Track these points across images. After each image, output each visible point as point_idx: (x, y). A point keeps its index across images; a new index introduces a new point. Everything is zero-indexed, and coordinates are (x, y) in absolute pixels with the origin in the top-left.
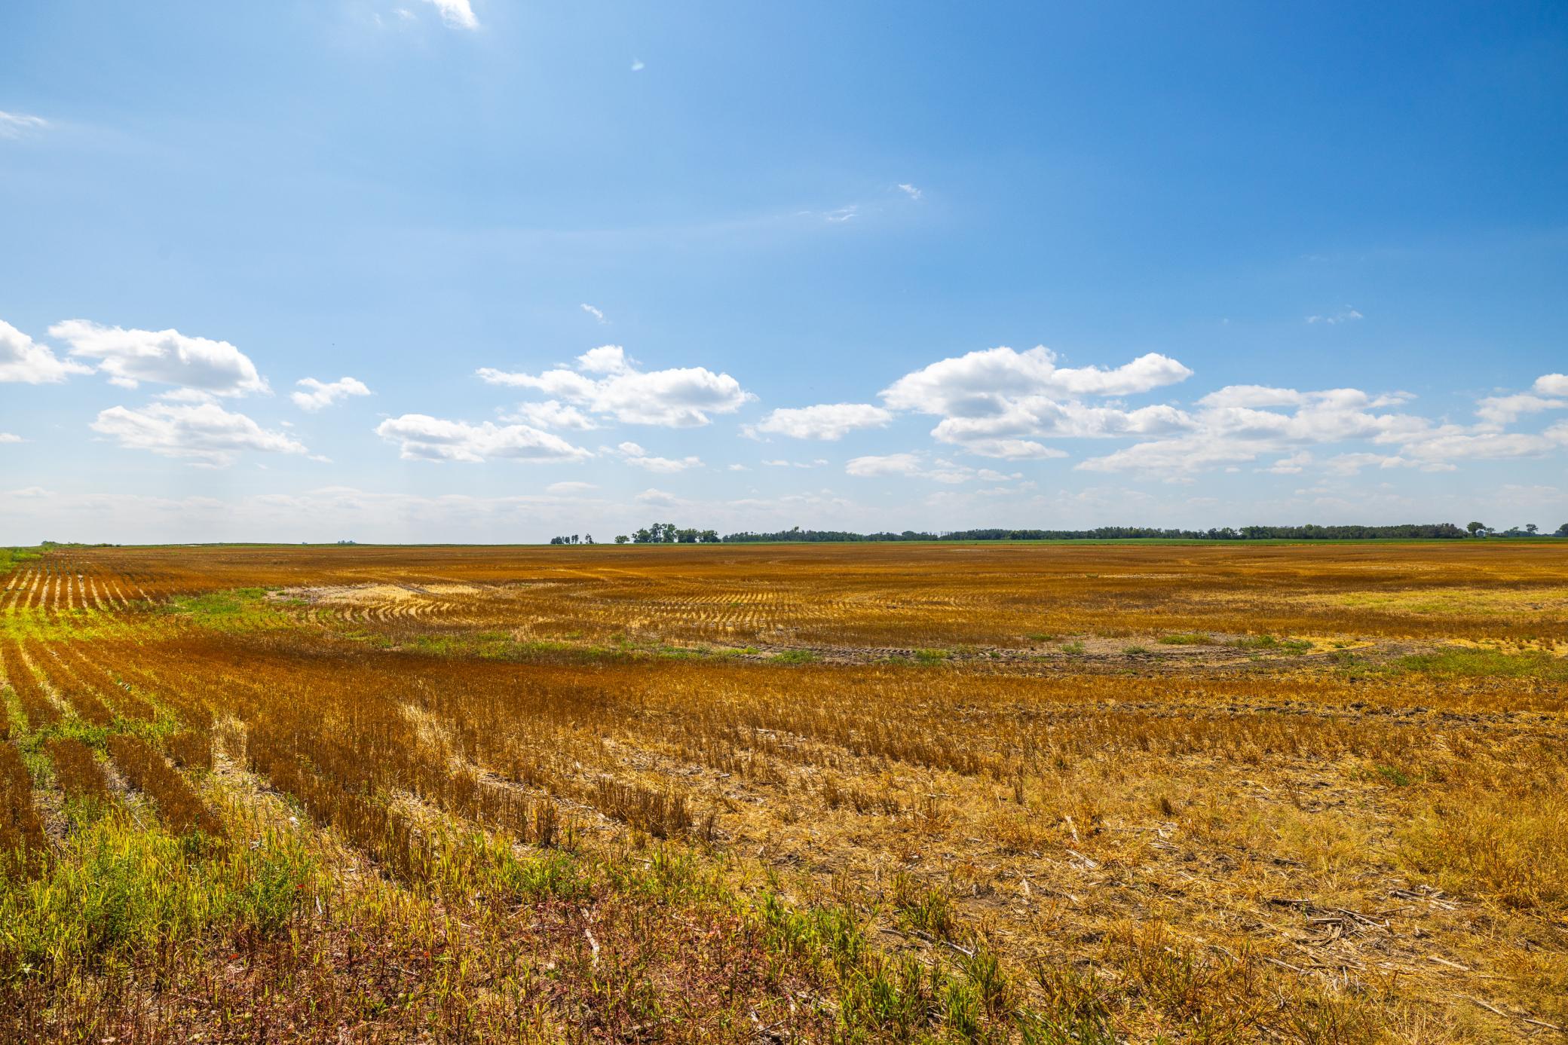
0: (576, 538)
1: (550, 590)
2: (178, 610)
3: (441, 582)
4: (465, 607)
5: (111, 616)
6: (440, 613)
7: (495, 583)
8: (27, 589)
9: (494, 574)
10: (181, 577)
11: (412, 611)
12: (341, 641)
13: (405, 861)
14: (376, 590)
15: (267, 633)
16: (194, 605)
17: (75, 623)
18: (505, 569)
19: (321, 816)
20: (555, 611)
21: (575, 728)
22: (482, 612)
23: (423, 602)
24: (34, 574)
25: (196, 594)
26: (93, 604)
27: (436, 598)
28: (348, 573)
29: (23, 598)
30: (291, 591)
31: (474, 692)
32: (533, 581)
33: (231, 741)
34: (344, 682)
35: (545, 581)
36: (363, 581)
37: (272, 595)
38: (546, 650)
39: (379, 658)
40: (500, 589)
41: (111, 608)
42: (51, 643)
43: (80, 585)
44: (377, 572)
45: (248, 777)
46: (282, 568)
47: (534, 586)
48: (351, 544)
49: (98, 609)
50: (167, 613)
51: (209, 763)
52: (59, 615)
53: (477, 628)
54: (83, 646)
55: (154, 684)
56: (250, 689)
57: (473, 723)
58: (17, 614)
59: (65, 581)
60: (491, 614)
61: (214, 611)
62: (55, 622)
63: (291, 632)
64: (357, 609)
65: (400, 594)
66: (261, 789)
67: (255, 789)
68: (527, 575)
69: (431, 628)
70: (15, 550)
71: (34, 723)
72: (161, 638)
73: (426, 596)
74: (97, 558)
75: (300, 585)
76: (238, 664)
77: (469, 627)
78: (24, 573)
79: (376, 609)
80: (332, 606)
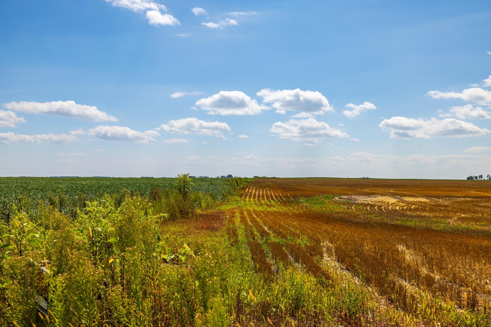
0: (481, 176)
1: (468, 202)
2: (302, 202)
3: (410, 196)
4: (423, 207)
5: (279, 203)
6: (410, 210)
7: (437, 197)
8: (252, 192)
9: (437, 193)
10: (302, 190)
11: (397, 208)
12: (367, 218)
13: (405, 303)
14: (380, 198)
15: (336, 213)
16: (307, 201)
17: (268, 205)
18: (443, 191)
19: (368, 281)
20: (471, 212)
21: (485, 264)
22: (431, 210)
23: (402, 204)
24: (253, 187)
25: (308, 197)
26: (273, 199)
27: (408, 203)
28: (367, 190)
29: (250, 196)
30: (344, 197)
31: (431, 243)
32: (458, 197)
33: (329, 250)
34: (370, 233)
35: (464, 197)
36: (374, 194)
37: (337, 198)
38: (467, 229)
39: (383, 226)
40: (440, 200)
41: (279, 201)
42: (261, 212)
43: (268, 192)
44: (380, 190)
45: (337, 264)
46: (340, 188)
47: (458, 200)
48: (368, 178)
49: (275, 201)
50: (298, 203)
51: (322, 257)
52: (263, 202)
53: (429, 217)
54: (271, 213)
55: (298, 227)
56: (333, 232)
57: (431, 255)
58: (249, 201)
59: (263, 190)
60: (436, 211)
61: (315, 204)
62: (261, 205)
63: (346, 213)
64: (372, 206)
65: (392, 200)
66: (342, 269)
67: (340, 269)
68: (454, 194)
69: (407, 216)
70: (246, 178)
71: (262, 236)
72: (297, 212)
73: (403, 202)
74: (272, 182)
75: (347, 195)
76: (327, 223)
77: (425, 217)
78: (250, 187)
79: (381, 206)
80: (362, 204)
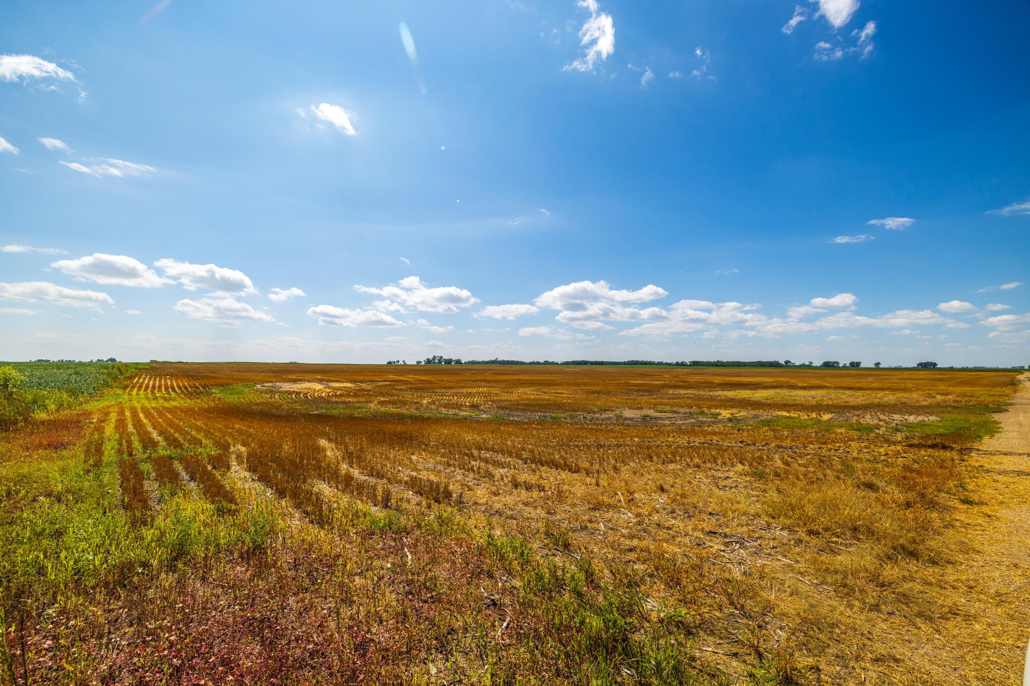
0: (398, 361)
1: (387, 385)
2: (214, 393)
3: (337, 381)
4: (348, 393)
5: (182, 396)
6: (336, 396)
7: (361, 382)
8: (143, 383)
9: (361, 378)
10: (216, 378)
11: (323, 395)
12: (291, 409)
13: (321, 515)
14: (307, 385)
15: (255, 405)
16: (222, 391)
17: (165, 399)
18: (366, 375)
19: (281, 493)
20: (389, 395)
21: (398, 450)
22: (355, 395)
23: (328, 390)
24: (146, 375)
25: (222, 386)
26: (174, 390)
27: (334, 389)
28: (294, 377)
29: (140, 387)
30: (267, 384)
31: (352, 434)
32: (379, 381)
33: (239, 457)
34: (292, 428)
35: (384, 381)
36: (301, 380)
37: (259, 386)
38: (385, 413)
39: (308, 417)
40: (364, 385)
41: (183, 392)
42: (153, 408)
43: (168, 381)
44: (307, 376)
45: (247, 474)
46: (263, 374)
47: (379, 384)
48: (295, 363)
49: (176, 392)
50: (209, 394)
51: (229, 468)
52: (158, 395)
53: (353, 402)
54: (168, 410)
55: (203, 429)
56: (248, 432)
57: (352, 448)
58: (137, 394)
59: (161, 379)
60: (360, 396)
61: (231, 394)
62: (155, 398)
63: (267, 404)
64: (298, 393)
65: (318, 386)
66: (253, 480)
67: (250, 480)
68: (376, 378)
69: (332, 402)
70: (137, 364)
71: (145, 448)
72: (206, 406)
73: (329, 387)
74: (177, 368)
75: (271, 382)
76: (242, 420)
77: (350, 402)
78: (142, 375)
79: (307, 394)
80: (286, 392)
